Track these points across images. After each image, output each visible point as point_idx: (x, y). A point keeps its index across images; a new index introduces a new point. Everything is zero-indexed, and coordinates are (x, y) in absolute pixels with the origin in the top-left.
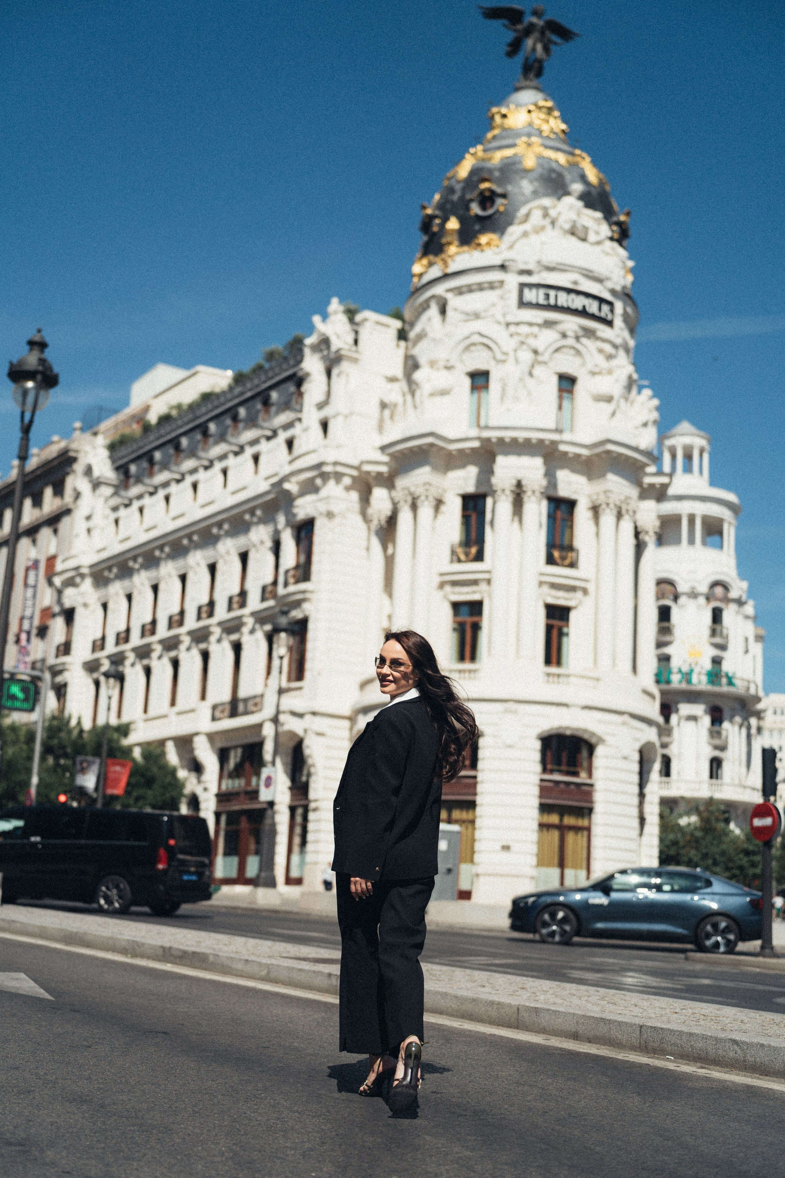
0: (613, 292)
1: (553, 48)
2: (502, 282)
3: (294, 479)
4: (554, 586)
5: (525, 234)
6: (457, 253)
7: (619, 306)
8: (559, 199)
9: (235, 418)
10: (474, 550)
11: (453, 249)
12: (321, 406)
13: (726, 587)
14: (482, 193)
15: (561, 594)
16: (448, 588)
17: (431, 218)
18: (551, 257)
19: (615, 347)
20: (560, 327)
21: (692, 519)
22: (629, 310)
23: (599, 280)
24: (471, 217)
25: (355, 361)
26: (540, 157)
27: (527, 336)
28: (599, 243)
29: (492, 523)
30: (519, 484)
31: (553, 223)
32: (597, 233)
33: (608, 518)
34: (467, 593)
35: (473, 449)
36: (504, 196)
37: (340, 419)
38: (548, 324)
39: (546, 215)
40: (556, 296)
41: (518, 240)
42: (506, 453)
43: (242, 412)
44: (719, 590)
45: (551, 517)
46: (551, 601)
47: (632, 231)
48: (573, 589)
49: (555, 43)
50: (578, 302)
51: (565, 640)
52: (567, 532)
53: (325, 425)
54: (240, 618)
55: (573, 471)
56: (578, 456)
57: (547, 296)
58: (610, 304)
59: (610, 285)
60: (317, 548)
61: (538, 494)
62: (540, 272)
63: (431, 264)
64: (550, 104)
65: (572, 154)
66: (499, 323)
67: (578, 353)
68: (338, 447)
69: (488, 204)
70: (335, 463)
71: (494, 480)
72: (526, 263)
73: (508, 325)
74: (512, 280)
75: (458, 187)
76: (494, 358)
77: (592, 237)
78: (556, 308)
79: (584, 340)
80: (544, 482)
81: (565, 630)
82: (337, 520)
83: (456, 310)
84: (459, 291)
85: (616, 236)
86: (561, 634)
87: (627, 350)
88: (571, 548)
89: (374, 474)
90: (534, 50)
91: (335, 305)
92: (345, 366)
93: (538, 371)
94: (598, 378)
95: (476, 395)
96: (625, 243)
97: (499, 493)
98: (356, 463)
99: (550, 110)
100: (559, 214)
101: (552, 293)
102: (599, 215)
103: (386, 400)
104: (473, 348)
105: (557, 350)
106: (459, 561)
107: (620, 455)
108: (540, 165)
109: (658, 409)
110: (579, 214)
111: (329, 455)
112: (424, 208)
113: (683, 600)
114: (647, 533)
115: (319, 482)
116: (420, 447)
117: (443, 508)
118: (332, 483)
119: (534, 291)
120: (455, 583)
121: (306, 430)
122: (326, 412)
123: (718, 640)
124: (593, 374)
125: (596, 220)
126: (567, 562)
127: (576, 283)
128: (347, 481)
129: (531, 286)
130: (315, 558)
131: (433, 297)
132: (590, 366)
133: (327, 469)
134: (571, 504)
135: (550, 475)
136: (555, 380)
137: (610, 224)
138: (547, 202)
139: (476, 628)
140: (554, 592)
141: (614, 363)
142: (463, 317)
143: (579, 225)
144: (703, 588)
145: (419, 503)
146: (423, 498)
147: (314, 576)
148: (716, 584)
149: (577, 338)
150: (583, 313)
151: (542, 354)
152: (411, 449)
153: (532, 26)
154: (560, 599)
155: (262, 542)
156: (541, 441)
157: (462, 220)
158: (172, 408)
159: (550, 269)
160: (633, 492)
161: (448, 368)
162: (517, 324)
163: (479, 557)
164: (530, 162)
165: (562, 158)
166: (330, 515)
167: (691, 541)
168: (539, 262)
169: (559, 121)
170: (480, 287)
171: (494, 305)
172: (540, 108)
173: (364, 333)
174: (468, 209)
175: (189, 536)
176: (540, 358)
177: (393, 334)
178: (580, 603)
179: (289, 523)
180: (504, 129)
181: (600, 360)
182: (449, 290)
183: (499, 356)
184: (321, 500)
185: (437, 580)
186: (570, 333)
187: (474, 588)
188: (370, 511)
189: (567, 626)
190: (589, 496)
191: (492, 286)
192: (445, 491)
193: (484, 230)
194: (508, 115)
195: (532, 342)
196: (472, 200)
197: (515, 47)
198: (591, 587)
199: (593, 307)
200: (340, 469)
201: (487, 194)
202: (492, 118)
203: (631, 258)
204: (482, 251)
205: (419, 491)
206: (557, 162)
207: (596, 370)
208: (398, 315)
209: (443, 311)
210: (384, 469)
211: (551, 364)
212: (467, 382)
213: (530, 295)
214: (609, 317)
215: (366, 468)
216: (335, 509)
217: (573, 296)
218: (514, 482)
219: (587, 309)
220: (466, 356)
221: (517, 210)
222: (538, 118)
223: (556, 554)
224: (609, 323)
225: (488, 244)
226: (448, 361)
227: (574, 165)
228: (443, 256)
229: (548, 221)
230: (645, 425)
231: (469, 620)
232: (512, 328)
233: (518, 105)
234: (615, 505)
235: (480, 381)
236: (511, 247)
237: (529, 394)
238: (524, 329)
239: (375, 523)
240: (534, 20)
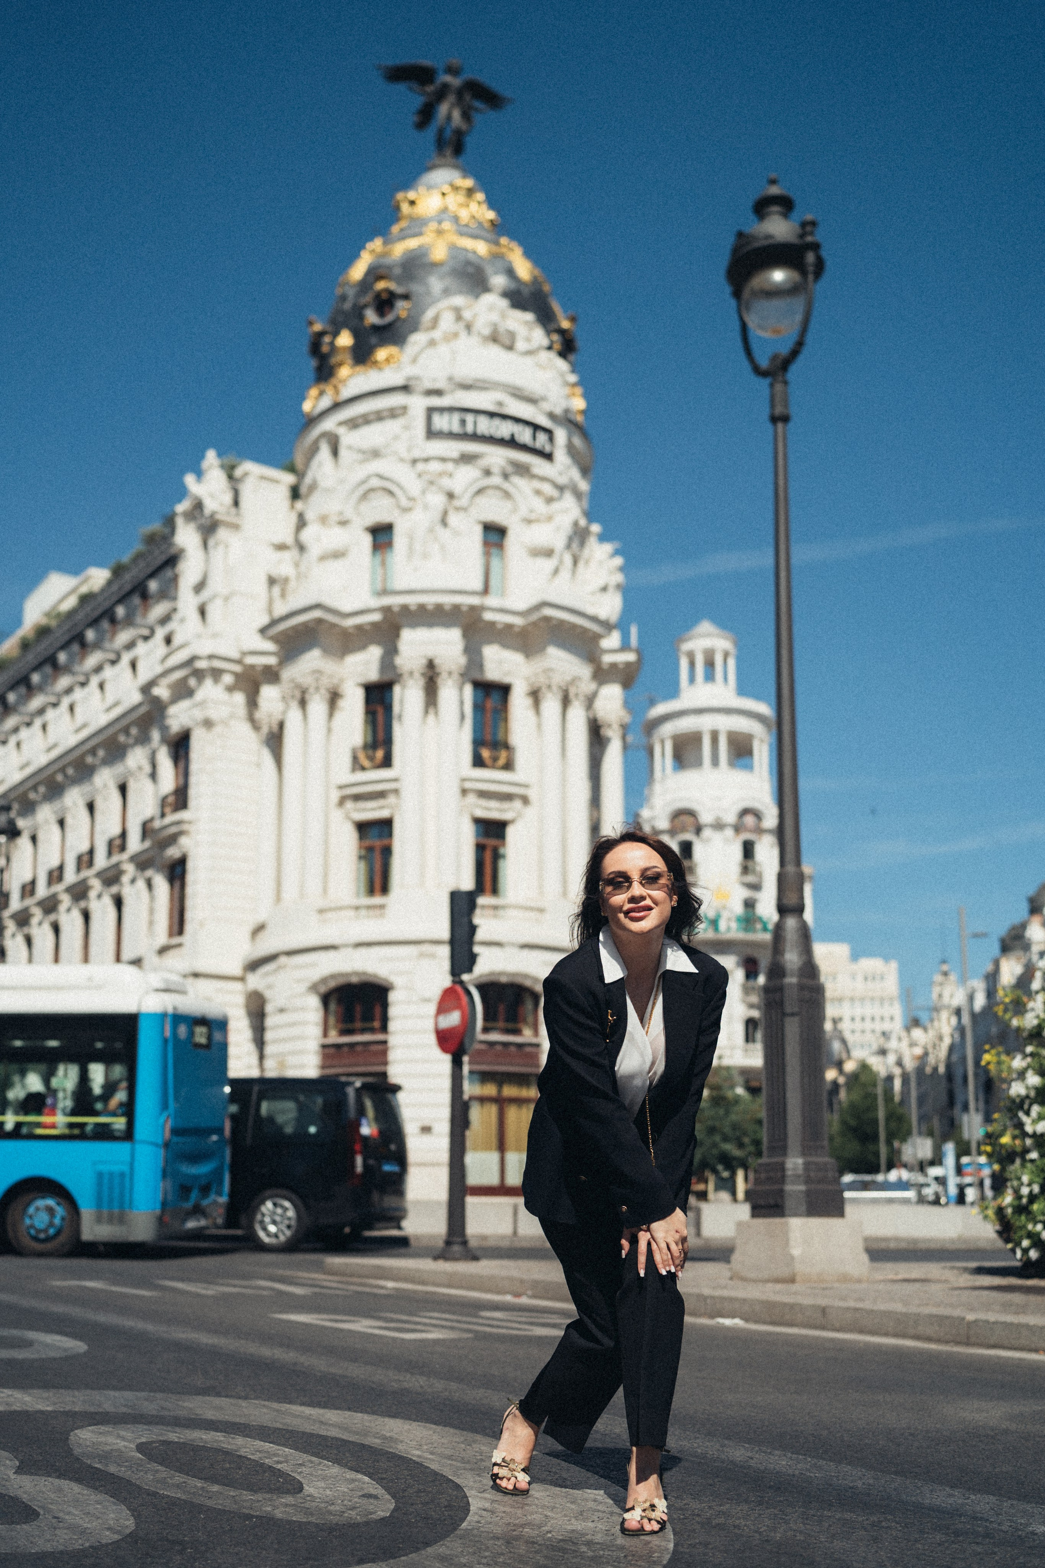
0: (551, 416)
1: (477, 118)
2: (404, 409)
3: (165, 682)
4: (483, 794)
5: (432, 343)
6: (350, 376)
7: (561, 435)
8: (477, 296)
9: (113, 621)
10: (380, 754)
11: (344, 371)
12: (199, 588)
13: (757, 815)
14: (378, 295)
15: (493, 804)
16: (349, 805)
17: (321, 334)
18: (467, 370)
19: (561, 488)
20: (483, 462)
21: (715, 736)
22: (577, 441)
23: (532, 400)
24: (365, 328)
25: (236, 527)
26: (453, 247)
27: (441, 474)
28: (529, 353)
29: (400, 717)
30: (431, 665)
31: (469, 327)
32: (528, 340)
33: (551, 705)
34: (373, 809)
35: (374, 625)
36: (406, 297)
37: (218, 602)
38: (466, 459)
39: (459, 318)
40: (475, 423)
41: (422, 351)
42: (414, 625)
43: (120, 611)
44: (749, 820)
45: (478, 708)
46: (480, 813)
47: (579, 343)
48: (508, 797)
49: (476, 110)
50: (505, 429)
51: (502, 864)
52: (502, 724)
53: (202, 612)
54: (117, 865)
55: (505, 646)
56: (509, 627)
57: (463, 422)
58: (549, 432)
59: (546, 406)
60: (194, 767)
61: (456, 676)
62: (452, 391)
63: (322, 393)
64: (469, 183)
65: (497, 243)
66: (402, 460)
67: (507, 495)
68: (215, 636)
69: (386, 309)
70: (211, 657)
71: (399, 661)
72: (434, 380)
73: (414, 461)
74: (418, 404)
75: (351, 293)
76: (399, 506)
77: (521, 345)
78: (475, 437)
79: (516, 480)
80: (463, 660)
81: (501, 851)
82: (218, 729)
83: (350, 448)
84: (353, 424)
85: (557, 346)
86: (497, 856)
87: (578, 495)
88: (507, 746)
89: (259, 669)
90: (449, 118)
91: (211, 457)
92: (222, 533)
93: (454, 519)
94: (535, 527)
95: (378, 558)
96: (572, 357)
97: (405, 676)
98: (235, 655)
99: (470, 192)
100: (475, 315)
101: (470, 418)
102: (529, 316)
103: (275, 573)
104: (372, 495)
105: (480, 491)
106: (363, 769)
107: (562, 622)
108: (453, 257)
109: (621, 569)
110: (503, 316)
111: (204, 647)
112: (311, 323)
113: (707, 833)
114: (609, 726)
115: (192, 682)
116: (305, 625)
117: (341, 703)
118: (208, 682)
119: (446, 417)
120: (357, 798)
121: (182, 620)
122: (205, 594)
123: (750, 879)
124: (529, 522)
125: (526, 323)
126: (502, 761)
127: (500, 404)
128: (228, 679)
129: (442, 410)
130: (193, 780)
131: (324, 435)
132: (523, 511)
133: (201, 664)
134: (504, 690)
135: (473, 651)
136: (478, 530)
137: (548, 332)
138: (459, 300)
139: (387, 852)
140: (484, 802)
141: (556, 506)
142: (360, 456)
143: (501, 330)
144: (731, 818)
145: (307, 696)
146: (311, 690)
147: (192, 802)
148: (745, 812)
149: (506, 476)
150: (511, 443)
151: (459, 498)
152: (294, 628)
153: (445, 87)
154: (493, 811)
155: (140, 768)
156: (456, 608)
157: (357, 334)
158: (48, 615)
159: (466, 387)
160: (584, 671)
161: (343, 523)
162: (426, 460)
163: (387, 762)
164: (439, 253)
165: (481, 248)
166: (208, 724)
167: (715, 762)
168: (450, 379)
169: (484, 207)
170: (379, 416)
171: (396, 438)
172: (455, 188)
173: (247, 491)
174: (361, 317)
175: (63, 770)
176: (456, 503)
177: (283, 492)
178: (520, 815)
179: (164, 740)
180: (412, 219)
181: (539, 505)
182: (341, 424)
183: (404, 502)
184: (196, 705)
185: (335, 795)
186: (496, 470)
187: (381, 802)
188: (259, 715)
189: (504, 845)
190: (527, 679)
191: (393, 413)
192: (342, 680)
193: (383, 343)
194: (417, 202)
195: (446, 483)
196: (365, 306)
197: (426, 114)
198: (532, 794)
199: (525, 435)
200: (217, 664)
201: (384, 296)
202: (397, 208)
203: (573, 371)
204: (380, 369)
205: (308, 681)
206: (475, 253)
207: (533, 516)
208: (291, 468)
209: (335, 452)
210: (272, 661)
211: (473, 511)
212: (367, 540)
213: (441, 422)
214: (548, 449)
215: (250, 660)
216: (213, 714)
217: (497, 422)
218: (424, 662)
219: (517, 437)
220: (364, 507)
221: (423, 312)
222: (454, 201)
223: (486, 753)
224: (549, 457)
225: (387, 360)
226: (341, 513)
227: (497, 257)
228: (334, 381)
229: (461, 325)
230: (604, 589)
231: (378, 843)
232: (420, 466)
233: (430, 188)
234: (560, 687)
235: (382, 539)
236: (414, 360)
237: (443, 548)
238: (435, 467)
239: (265, 730)
240: (448, 79)
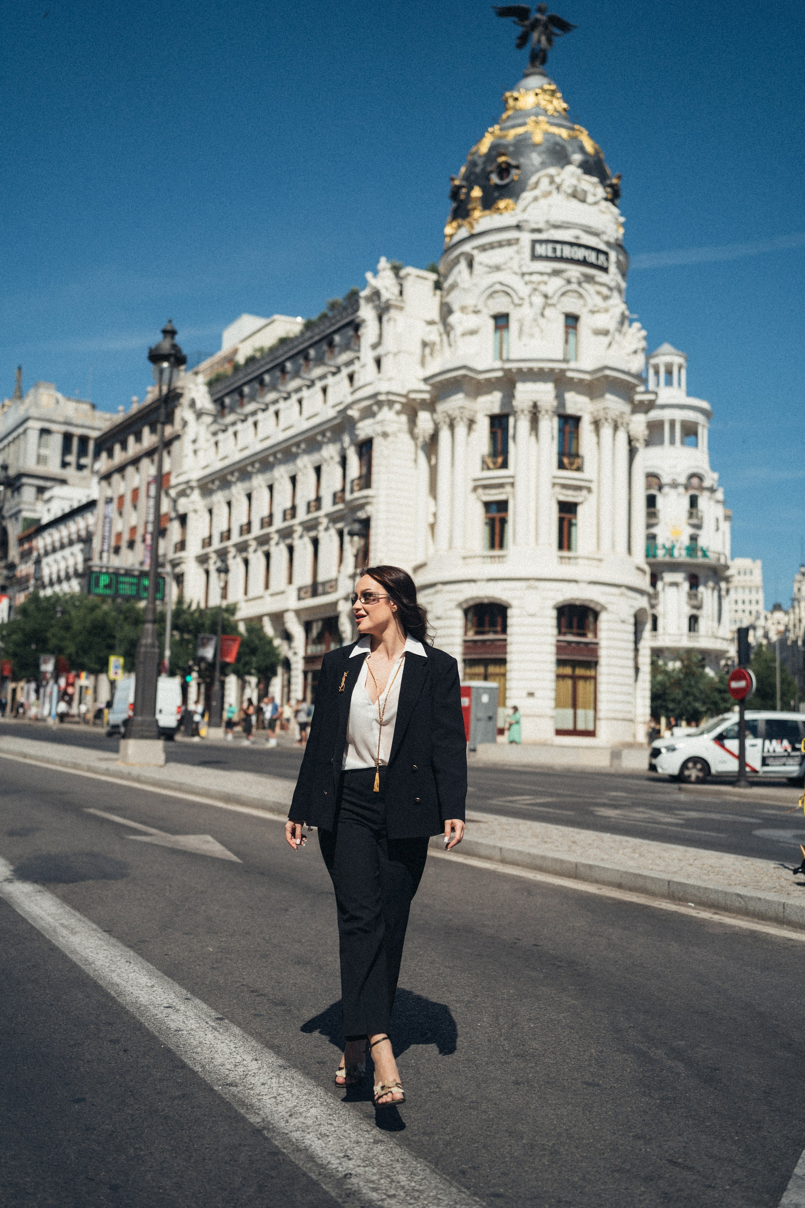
0: (608, 243)
1: (555, 39)
2: (517, 240)
3: (356, 407)
4: (564, 486)
5: (536, 199)
6: (481, 217)
7: (613, 256)
8: (563, 167)
9: (307, 358)
10: (500, 460)
11: (477, 214)
12: (375, 346)
13: (700, 478)
14: (499, 166)
15: (570, 492)
16: (480, 491)
17: (459, 188)
18: (557, 217)
19: (610, 289)
20: (566, 275)
21: (672, 423)
22: (621, 258)
23: (596, 234)
24: (490, 186)
25: (401, 309)
26: (546, 133)
27: (539, 283)
28: (596, 203)
29: (514, 437)
30: (535, 406)
31: (558, 188)
32: (595, 195)
33: (607, 431)
34: (496, 494)
35: (497, 378)
36: (517, 167)
37: (391, 357)
38: (556, 273)
39: (552, 182)
40: (562, 250)
41: (529, 204)
42: (524, 381)
43: (312, 353)
44: (695, 481)
45: (561, 431)
46: (562, 498)
47: (623, 193)
48: (579, 488)
49: (557, 35)
50: (580, 254)
51: (573, 529)
52: (574, 442)
53: (378, 362)
54: (316, 519)
55: (579, 393)
56: (581, 381)
57: (554, 250)
58: (606, 254)
59: (605, 238)
60: (375, 462)
61: (550, 413)
62: (548, 230)
63: (459, 226)
64: (553, 87)
65: (573, 129)
66: (516, 273)
67: (581, 296)
68: (390, 379)
69: (505, 174)
70: (388, 393)
71: (515, 403)
72: (537, 223)
73: (523, 274)
74: (526, 238)
75: (480, 161)
76: (513, 302)
77: (590, 199)
78: (562, 259)
79: (586, 285)
80: (555, 403)
81: (574, 521)
82: (390, 439)
83: (481, 264)
84: (483, 248)
85: (610, 196)
86: (571, 525)
87: (620, 291)
88: (577, 455)
89: (418, 401)
90: (539, 41)
91: (383, 263)
92: (393, 313)
93: (548, 312)
94: (597, 316)
95: (498, 334)
96: (617, 202)
97: (519, 413)
98: (404, 392)
99: (553, 93)
100: (563, 180)
101: (558, 247)
102: (595, 180)
103: (427, 339)
104: (496, 295)
105: (563, 294)
106: (489, 469)
107: (616, 379)
108: (547, 140)
109: (646, 338)
110: (579, 180)
111: (383, 387)
112: (453, 179)
113: (666, 490)
114: (638, 440)
115: (375, 408)
116: (455, 378)
117: (475, 426)
118: (385, 409)
119: (544, 246)
120: (485, 487)
121: (363, 366)
122: (380, 351)
123: (694, 521)
124: (593, 312)
125: (593, 184)
126: (575, 466)
127: (577, 238)
128: (398, 407)
129: (541, 242)
130: (375, 469)
131: (462, 254)
132: (590, 306)
133: (382, 398)
134: (577, 420)
135: (560, 397)
136: (562, 318)
137: (605, 186)
138: (552, 171)
139: (503, 522)
140: (565, 492)
141: (611, 302)
142: (486, 269)
143: (579, 189)
144: (682, 480)
145: (455, 422)
146: (458, 419)
147: (374, 484)
148: (692, 476)
149: (580, 284)
150: (584, 262)
151: (551, 298)
152: (447, 380)
153: (537, 21)
154: (569, 496)
155: (332, 458)
156: (552, 370)
157: (484, 189)
158: (256, 350)
159: (556, 227)
160: (626, 408)
161: (476, 312)
162: (531, 274)
163: (504, 465)
164: (538, 138)
165: (564, 133)
166: (385, 435)
167: (672, 442)
168: (547, 222)
169: (561, 101)
170: (500, 244)
171: (511, 258)
172: (544, 91)
173: (408, 284)
174: (488, 179)
175: (274, 454)
176: (550, 301)
177: (430, 285)
178: (586, 499)
179: (353, 442)
180: (515, 109)
181: (598, 300)
182: (474, 248)
183: (517, 301)
184: (378, 423)
185: (471, 485)
186: (574, 280)
187: (501, 490)
188: (417, 431)
189: (576, 518)
190: (592, 413)
191: (509, 243)
192: (476, 412)
193: (501, 197)
194: (520, 99)
195: (543, 288)
196: (491, 172)
197: (523, 40)
198: (594, 486)
199: (592, 257)
200: (392, 397)
201: (504, 166)
202: (506, 101)
203: (622, 215)
204: (501, 214)
205: (456, 413)
206: (560, 136)
207: (595, 309)
208: (434, 269)
209: (470, 265)
210: (426, 396)
211: (559, 306)
212: (491, 323)
213: (541, 250)
214: (605, 265)
215: (413, 396)
216: (389, 429)
217: (575, 249)
218: (531, 404)
219: (587, 259)
220: (490, 302)
221: (529, 178)
222: (543, 100)
223: (566, 461)
224: (605, 270)
225: (506, 208)
226: (475, 306)
227: (574, 138)
228: (469, 219)
229: (553, 187)
230: (635, 352)
231: (498, 515)
232: (527, 278)
233: (527, 90)
234: (613, 419)
235: (502, 322)
236: (524, 210)
237: (542, 331)
238: (536, 278)
239: (421, 440)
240: (539, 16)
